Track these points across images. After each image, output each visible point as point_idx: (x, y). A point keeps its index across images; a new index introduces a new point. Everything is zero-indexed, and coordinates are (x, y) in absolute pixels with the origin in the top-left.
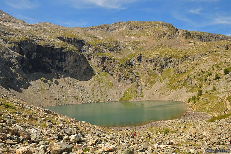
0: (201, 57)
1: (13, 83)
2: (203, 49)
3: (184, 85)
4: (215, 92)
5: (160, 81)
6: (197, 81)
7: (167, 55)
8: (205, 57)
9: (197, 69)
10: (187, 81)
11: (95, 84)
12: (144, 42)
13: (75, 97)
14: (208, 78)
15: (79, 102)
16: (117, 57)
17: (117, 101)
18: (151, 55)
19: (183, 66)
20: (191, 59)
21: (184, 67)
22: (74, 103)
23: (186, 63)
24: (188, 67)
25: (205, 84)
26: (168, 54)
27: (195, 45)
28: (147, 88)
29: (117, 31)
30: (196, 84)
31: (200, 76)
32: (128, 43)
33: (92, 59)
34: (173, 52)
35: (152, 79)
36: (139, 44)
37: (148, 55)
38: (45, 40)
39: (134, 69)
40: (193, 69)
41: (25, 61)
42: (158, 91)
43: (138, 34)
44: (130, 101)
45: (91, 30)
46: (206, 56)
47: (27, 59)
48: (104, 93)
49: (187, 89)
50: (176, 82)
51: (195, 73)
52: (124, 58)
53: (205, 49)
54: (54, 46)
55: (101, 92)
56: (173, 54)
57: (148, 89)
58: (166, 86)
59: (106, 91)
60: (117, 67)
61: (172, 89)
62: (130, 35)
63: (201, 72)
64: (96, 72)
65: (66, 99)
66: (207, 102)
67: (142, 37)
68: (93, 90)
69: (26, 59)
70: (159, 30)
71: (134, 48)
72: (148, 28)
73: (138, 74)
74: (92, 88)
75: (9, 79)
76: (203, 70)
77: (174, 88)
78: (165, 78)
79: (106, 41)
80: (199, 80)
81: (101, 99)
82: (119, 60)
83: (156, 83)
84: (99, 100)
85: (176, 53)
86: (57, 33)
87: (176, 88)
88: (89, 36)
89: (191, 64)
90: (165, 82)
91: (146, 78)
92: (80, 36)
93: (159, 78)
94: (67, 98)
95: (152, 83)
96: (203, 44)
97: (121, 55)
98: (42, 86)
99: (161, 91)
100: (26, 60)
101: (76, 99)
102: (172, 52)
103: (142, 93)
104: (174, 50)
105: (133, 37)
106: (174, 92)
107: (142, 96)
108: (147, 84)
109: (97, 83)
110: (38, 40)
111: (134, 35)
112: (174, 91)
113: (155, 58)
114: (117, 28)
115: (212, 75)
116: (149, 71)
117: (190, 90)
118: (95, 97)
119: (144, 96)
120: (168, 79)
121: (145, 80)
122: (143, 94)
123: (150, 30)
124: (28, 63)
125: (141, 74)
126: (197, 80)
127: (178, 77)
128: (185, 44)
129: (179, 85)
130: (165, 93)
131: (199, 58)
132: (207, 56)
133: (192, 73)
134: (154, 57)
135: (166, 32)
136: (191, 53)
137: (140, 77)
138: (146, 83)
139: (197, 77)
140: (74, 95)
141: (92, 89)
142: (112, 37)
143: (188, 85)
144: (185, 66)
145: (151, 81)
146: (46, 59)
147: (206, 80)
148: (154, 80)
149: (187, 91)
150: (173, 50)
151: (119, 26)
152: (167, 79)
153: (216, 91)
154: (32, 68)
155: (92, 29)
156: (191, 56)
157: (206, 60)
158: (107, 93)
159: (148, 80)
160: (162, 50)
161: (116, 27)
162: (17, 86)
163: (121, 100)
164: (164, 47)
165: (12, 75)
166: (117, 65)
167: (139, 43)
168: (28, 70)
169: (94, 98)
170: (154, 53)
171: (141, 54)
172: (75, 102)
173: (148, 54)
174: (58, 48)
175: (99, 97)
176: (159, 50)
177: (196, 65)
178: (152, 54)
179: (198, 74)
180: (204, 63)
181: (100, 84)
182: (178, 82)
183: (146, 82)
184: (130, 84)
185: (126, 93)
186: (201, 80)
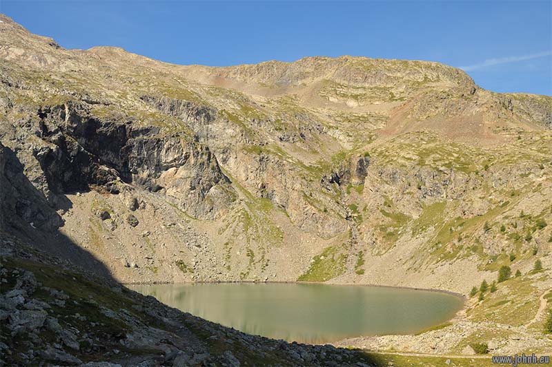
0: (529, 174)
1: (21, 216)
2: (538, 151)
3: (475, 249)
4: (539, 275)
5: (413, 233)
6: (506, 242)
7: (437, 163)
8: (538, 176)
9: (513, 208)
10: (482, 239)
11: (234, 230)
12: (379, 118)
13: (180, 263)
14: (536, 235)
15: (188, 278)
16: (302, 159)
17: (292, 282)
18: (395, 159)
19: (479, 195)
20: (500, 179)
21: (480, 198)
22: (176, 280)
23: (486, 188)
24: (491, 199)
25: (525, 252)
26: (440, 160)
27: (519, 138)
28: (377, 252)
29: (308, 81)
30: (503, 250)
31: (516, 227)
32: (337, 119)
33: (232, 161)
34: (456, 155)
35: (392, 228)
36: (368, 125)
37: (387, 160)
38: (108, 105)
39: (346, 195)
40: (503, 205)
41: (54, 159)
42: (404, 261)
43: (368, 95)
44: (327, 283)
45: (235, 74)
46: (542, 172)
47: (60, 155)
48: (257, 257)
49: (480, 262)
50: (456, 241)
51: (506, 217)
52: (320, 163)
53: (545, 152)
54: (131, 122)
55: (251, 254)
56: (454, 161)
57: (379, 254)
58: (428, 248)
59: (264, 253)
60: (298, 186)
61: (442, 258)
62: (344, 95)
63: (521, 217)
64: (241, 198)
65: (155, 268)
66: (504, 299)
67: (377, 103)
68: (229, 246)
69: (58, 153)
70: (427, 85)
71: (351, 136)
72: (397, 79)
73: (354, 208)
74: (226, 241)
75: (14, 207)
76: (527, 212)
77: (448, 257)
78: (427, 226)
79: (275, 112)
80: (513, 240)
81: (248, 273)
82: (306, 167)
83: (403, 238)
84: (243, 276)
85: (462, 159)
86: (141, 84)
87: (452, 257)
88: (227, 97)
89: (500, 193)
90: (427, 239)
91: (375, 222)
92: (204, 96)
93: (410, 224)
94: (157, 264)
95: (391, 237)
96: (542, 138)
97: (313, 155)
98: (95, 229)
99: (411, 262)
100: (57, 157)
101: (182, 270)
102: (452, 156)
103: (361, 262)
104: (460, 150)
105: (352, 103)
106: (446, 267)
107: (361, 273)
108: (376, 239)
109: (239, 229)
110: (92, 103)
111: (355, 97)
112: (447, 264)
113: (404, 168)
114: (308, 73)
115: (546, 228)
116: (385, 203)
117: (488, 264)
118: (232, 266)
119: (366, 274)
120: (434, 229)
121: (373, 229)
122: (363, 267)
123: (400, 85)
124: (63, 164)
125: (365, 209)
126: (507, 239)
127: (461, 225)
128: (493, 134)
129: (461, 248)
130: (424, 267)
131: (522, 176)
132: (544, 174)
133: (499, 218)
134: (403, 166)
135: (445, 95)
136: (502, 160)
137: (360, 218)
138: (375, 237)
139: (510, 230)
140: (178, 259)
141: (227, 244)
142: (292, 99)
143: (484, 250)
144: (484, 198)
145: (389, 231)
146: (110, 156)
147: (529, 239)
148: (397, 231)
149: (479, 268)
150: (457, 149)
151: (316, 69)
152: (432, 228)
153: (541, 274)
154: (71, 178)
155: (239, 72)
156: (501, 171)
157: (540, 185)
158: (266, 257)
159: (382, 229)
160: (427, 146)
161: (307, 70)
162: (32, 224)
163: (301, 278)
164: (434, 140)
165: (19, 195)
166: (300, 182)
167: (365, 120)
168: (60, 185)
169: (229, 268)
170: (402, 154)
171: (367, 155)
172: (178, 277)
173: (387, 156)
174: (141, 126)
175: (243, 268)
176: (419, 146)
177: (513, 195)
178: (399, 156)
179: (513, 221)
180: (534, 192)
181: (249, 231)
182: (460, 240)
183: (373, 234)
184: (330, 237)
185: (317, 260)
186: (517, 238)
